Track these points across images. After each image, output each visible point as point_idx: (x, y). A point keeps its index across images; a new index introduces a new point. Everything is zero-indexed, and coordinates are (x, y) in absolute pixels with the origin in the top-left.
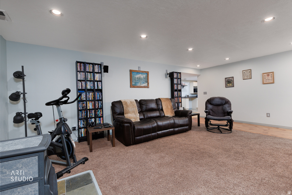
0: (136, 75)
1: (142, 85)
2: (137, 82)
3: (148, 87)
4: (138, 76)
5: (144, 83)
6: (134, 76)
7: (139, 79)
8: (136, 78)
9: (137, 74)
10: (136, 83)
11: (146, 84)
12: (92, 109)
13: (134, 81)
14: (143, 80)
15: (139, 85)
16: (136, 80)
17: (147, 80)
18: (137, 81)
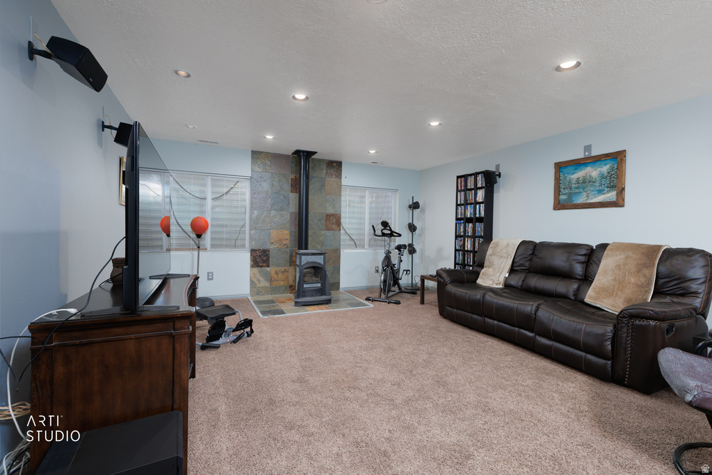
0: (573, 173)
1: (592, 198)
2: (575, 193)
3: (618, 203)
4: (580, 174)
5: (600, 192)
6: (566, 177)
7: (584, 182)
8: (574, 181)
9: (576, 169)
10: (570, 195)
11: (611, 196)
12: (471, 251)
13: (567, 191)
14: (597, 184)
15: (581, 199)
16: (573, 186)
17: (616, 182)
18: (576, 191)
